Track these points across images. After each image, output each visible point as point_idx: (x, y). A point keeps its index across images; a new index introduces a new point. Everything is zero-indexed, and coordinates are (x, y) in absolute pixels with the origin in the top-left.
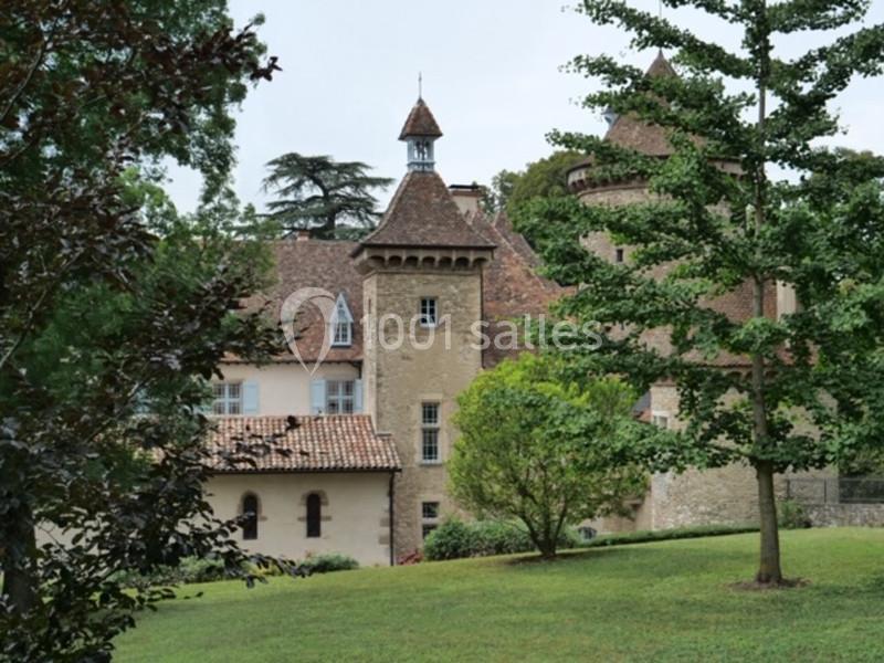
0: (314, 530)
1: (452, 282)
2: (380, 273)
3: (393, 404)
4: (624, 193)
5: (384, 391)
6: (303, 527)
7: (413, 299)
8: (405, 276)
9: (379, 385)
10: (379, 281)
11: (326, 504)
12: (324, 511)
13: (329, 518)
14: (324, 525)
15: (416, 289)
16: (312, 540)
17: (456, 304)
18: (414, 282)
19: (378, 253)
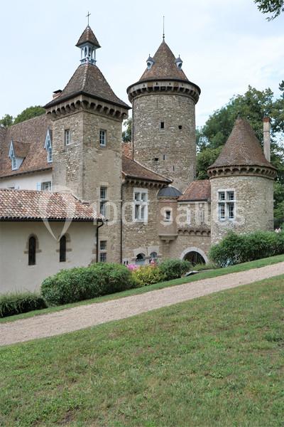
0: (63, 259)
1: (112, 124)
2: (85, 112)
3: (89, 186)
4: (165, 96)
5: (86, 178)
6: (58, 255)
7: (98, 129)
8: (94, 116)
9: (84, 175)
10: (84, 116)
11: (69, 241)
12: (68, 246)
13: (70, 250)
14: (68, 254)
15: (99, 124)
16: (62, 263)
17: (113, 136)
18: (98, 120)
19: (86, 99)
